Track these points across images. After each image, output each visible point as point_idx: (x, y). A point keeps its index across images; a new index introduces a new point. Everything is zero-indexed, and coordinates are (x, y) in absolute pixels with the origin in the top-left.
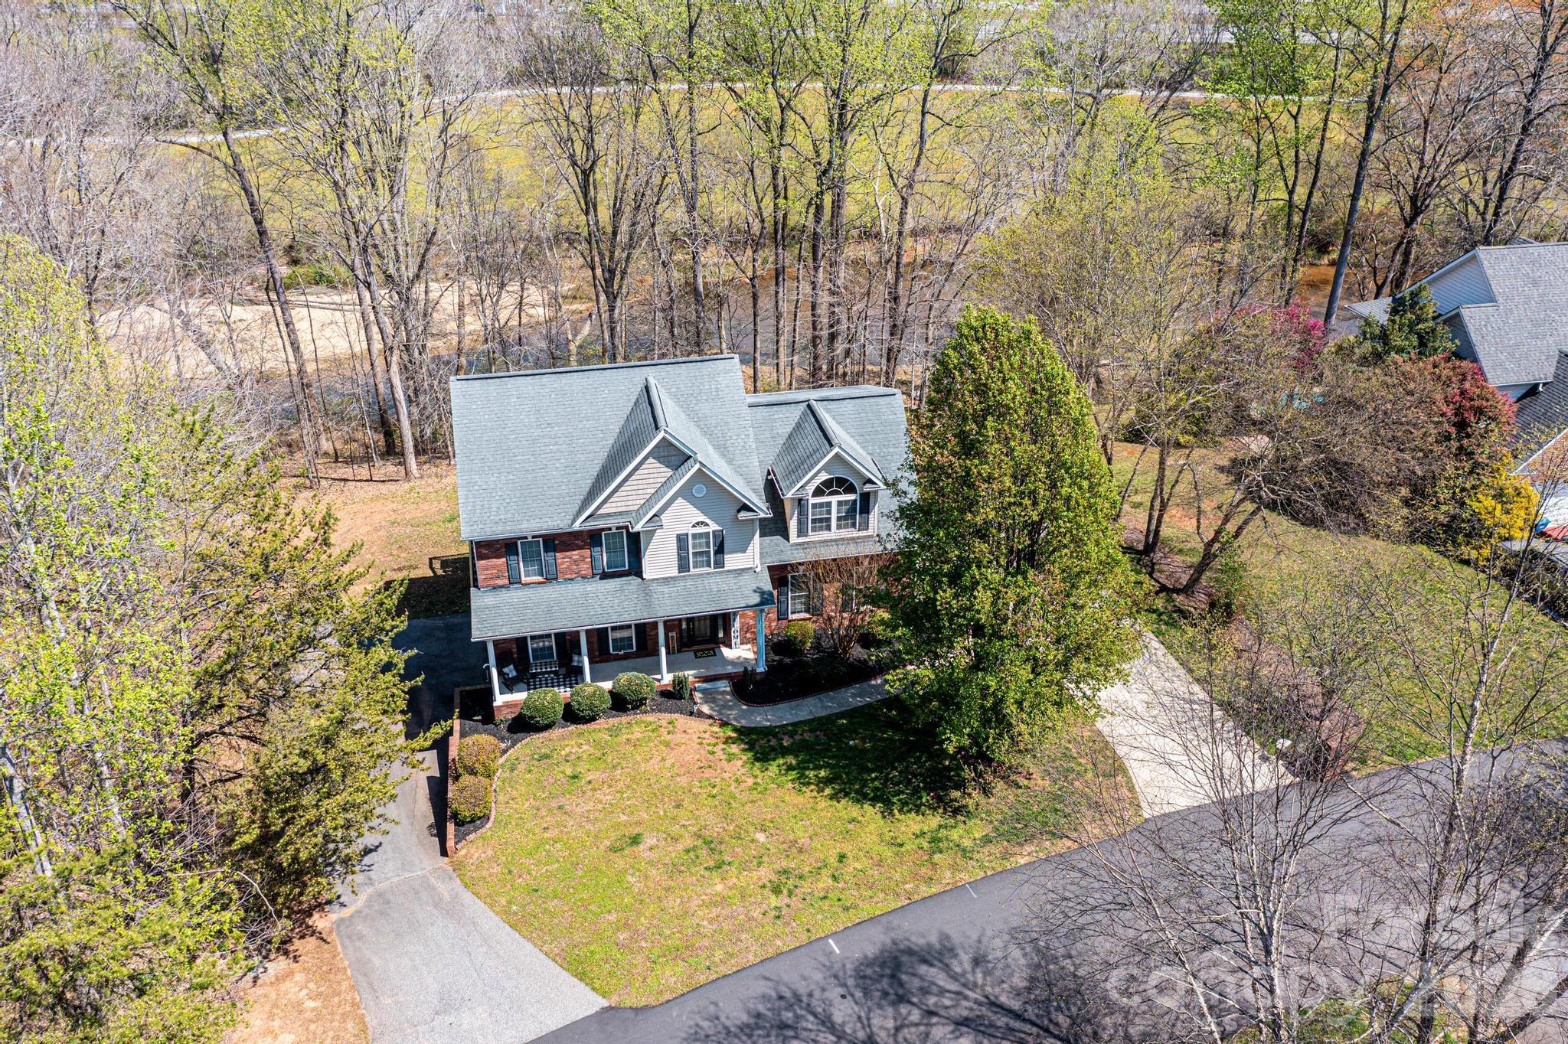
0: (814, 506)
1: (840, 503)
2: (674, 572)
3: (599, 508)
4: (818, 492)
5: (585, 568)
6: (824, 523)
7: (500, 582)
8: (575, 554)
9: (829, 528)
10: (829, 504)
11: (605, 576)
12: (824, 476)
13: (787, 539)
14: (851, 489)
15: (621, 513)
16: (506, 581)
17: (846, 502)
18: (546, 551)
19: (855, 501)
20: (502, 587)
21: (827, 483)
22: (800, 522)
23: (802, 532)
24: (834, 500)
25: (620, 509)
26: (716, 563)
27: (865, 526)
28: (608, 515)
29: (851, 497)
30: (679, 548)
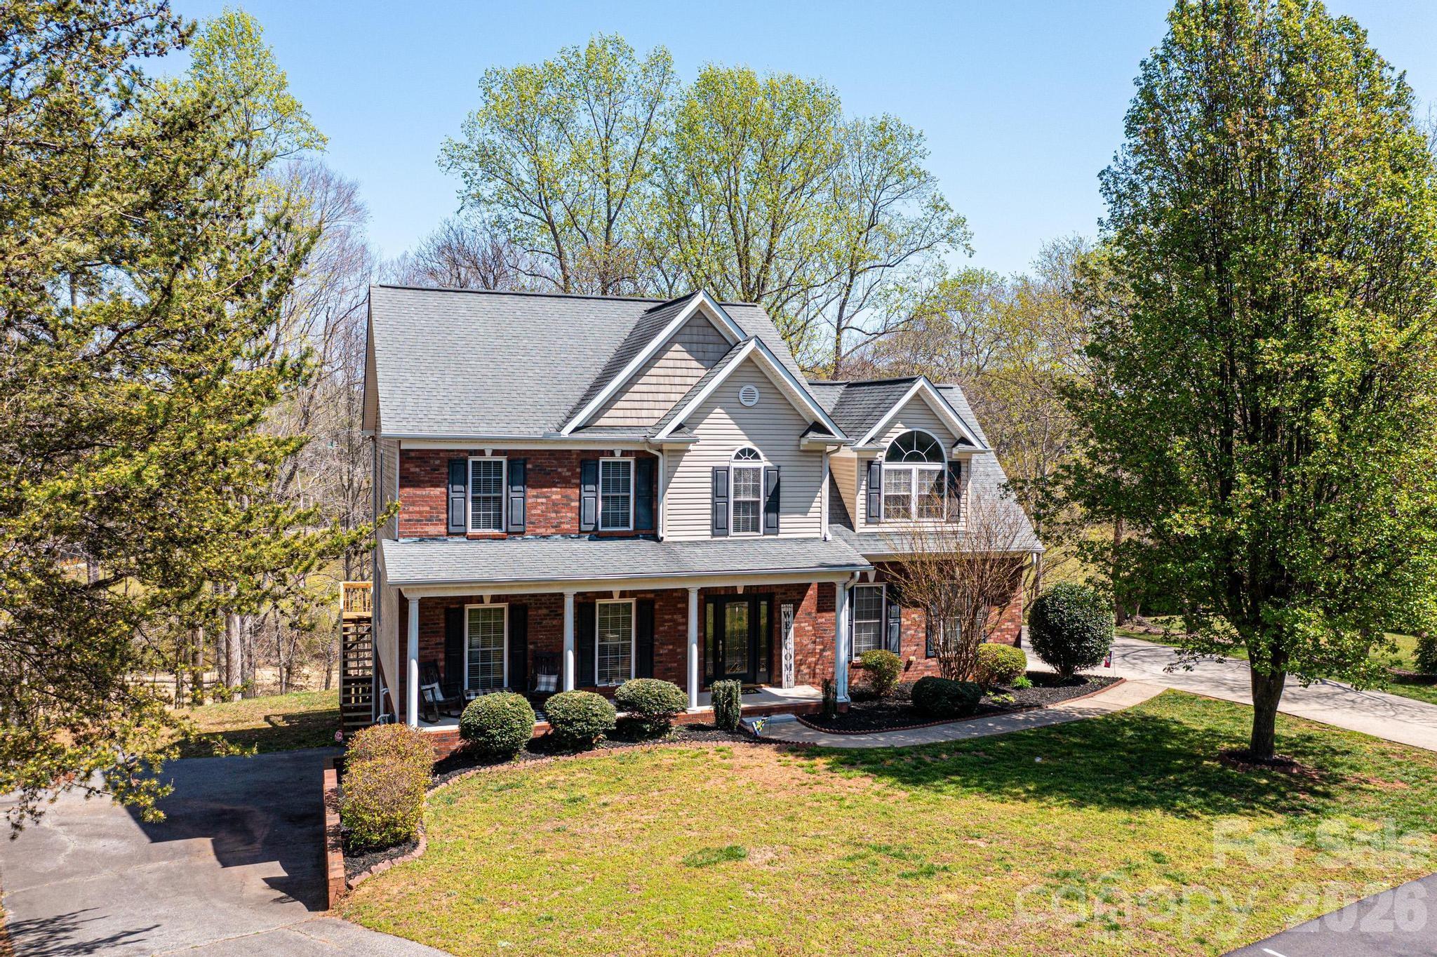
0: (888, 471)
1: (921, 472)
2: (705, 533)
3: (598, 414)
4: (894, 454)
5: (568, 517)
6: (899, 505)
7: (432, 530)
8: (556, 494)
9: (907, 513)
10: (909, 472)
11: (597, 536)
12: (900, 430)
13: (851, 526)
14: (936, 455)
15: (629, 428)
16: (442, 529)
17: (930, 472)
18: (511, 483)
19: (942, 472)
20: (434, 538)
21: (905, 441)
22: (869, 500)
23: (871, 518)
24: (915, 467)
25: (629, 422)
26: (767, 526)
27: (955, 517)
28: (612, 428)
29: (937, 466)
30: (715, 492)
